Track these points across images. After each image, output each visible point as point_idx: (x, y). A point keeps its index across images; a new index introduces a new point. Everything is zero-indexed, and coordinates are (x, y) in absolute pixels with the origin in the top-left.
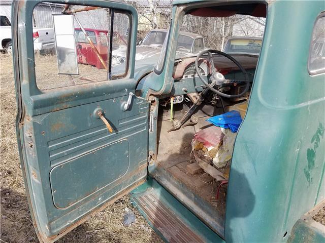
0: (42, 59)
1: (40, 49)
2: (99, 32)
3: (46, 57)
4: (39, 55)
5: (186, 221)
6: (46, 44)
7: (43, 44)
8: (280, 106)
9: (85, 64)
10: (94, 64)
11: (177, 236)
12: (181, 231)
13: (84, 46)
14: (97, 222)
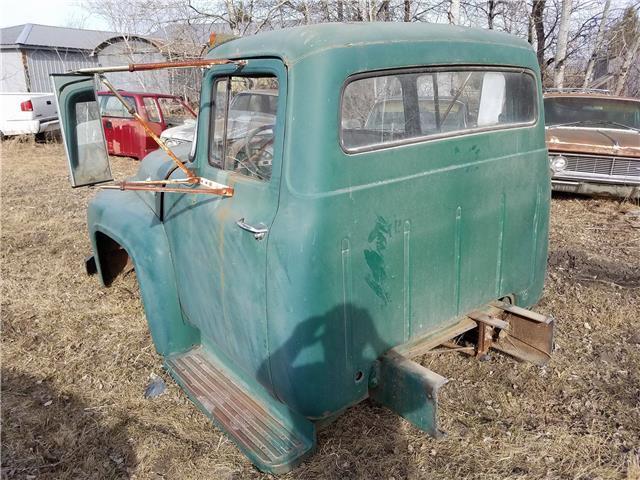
0: (38, 150)
1: (36, 132)
2: (142, 97)
3: (47, 146)
4: (34, 142)
5: (244, 384)
6: (48, 123)
7: (41, 122)
8: (310, 194)
9: (118, 156)
10: (136, 155)
11: (225, 405)
12: (234, 399)
13: (115, 123)
14: (104, 395)
